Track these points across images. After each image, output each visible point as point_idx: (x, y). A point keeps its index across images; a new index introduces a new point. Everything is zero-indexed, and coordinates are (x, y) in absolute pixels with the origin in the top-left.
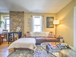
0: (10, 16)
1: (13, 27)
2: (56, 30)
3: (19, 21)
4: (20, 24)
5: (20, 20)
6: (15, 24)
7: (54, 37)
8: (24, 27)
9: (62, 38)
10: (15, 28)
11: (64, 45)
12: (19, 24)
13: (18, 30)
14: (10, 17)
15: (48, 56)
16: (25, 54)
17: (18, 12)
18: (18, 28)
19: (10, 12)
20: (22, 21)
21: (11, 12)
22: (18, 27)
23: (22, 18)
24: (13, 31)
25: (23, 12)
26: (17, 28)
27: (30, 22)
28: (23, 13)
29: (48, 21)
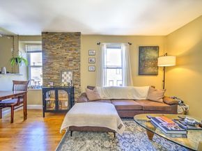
0: (43, 45)
1: (52, 74)
2: (164, 81)
3: (68, 57)
4: (70, 65)
5: (69, 55)
6: (56, 65)
7: (162, 100)
8: (79, 74)
9: (182, 102)
10: (55, 77)
11: (194, 122)
12: (67, 65)
13: (65, 81)
14: (43, 48)
15: (153, 147)
16: (97, 141)
17: (63, 34)
18: (65, 75)
19: (42, 33)
20: (74, 58)
21: (47, 33)
22: (65, 73)
23: (76, 50)
24: (52, 84)
25: (78, 34)
26: (63, 75)
27: (93, 60)
28: (76, 35)
29: (142, 56)
